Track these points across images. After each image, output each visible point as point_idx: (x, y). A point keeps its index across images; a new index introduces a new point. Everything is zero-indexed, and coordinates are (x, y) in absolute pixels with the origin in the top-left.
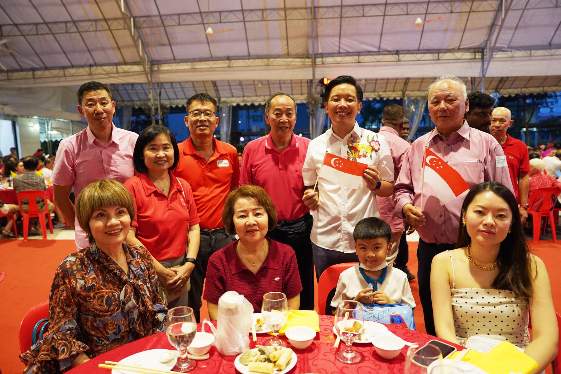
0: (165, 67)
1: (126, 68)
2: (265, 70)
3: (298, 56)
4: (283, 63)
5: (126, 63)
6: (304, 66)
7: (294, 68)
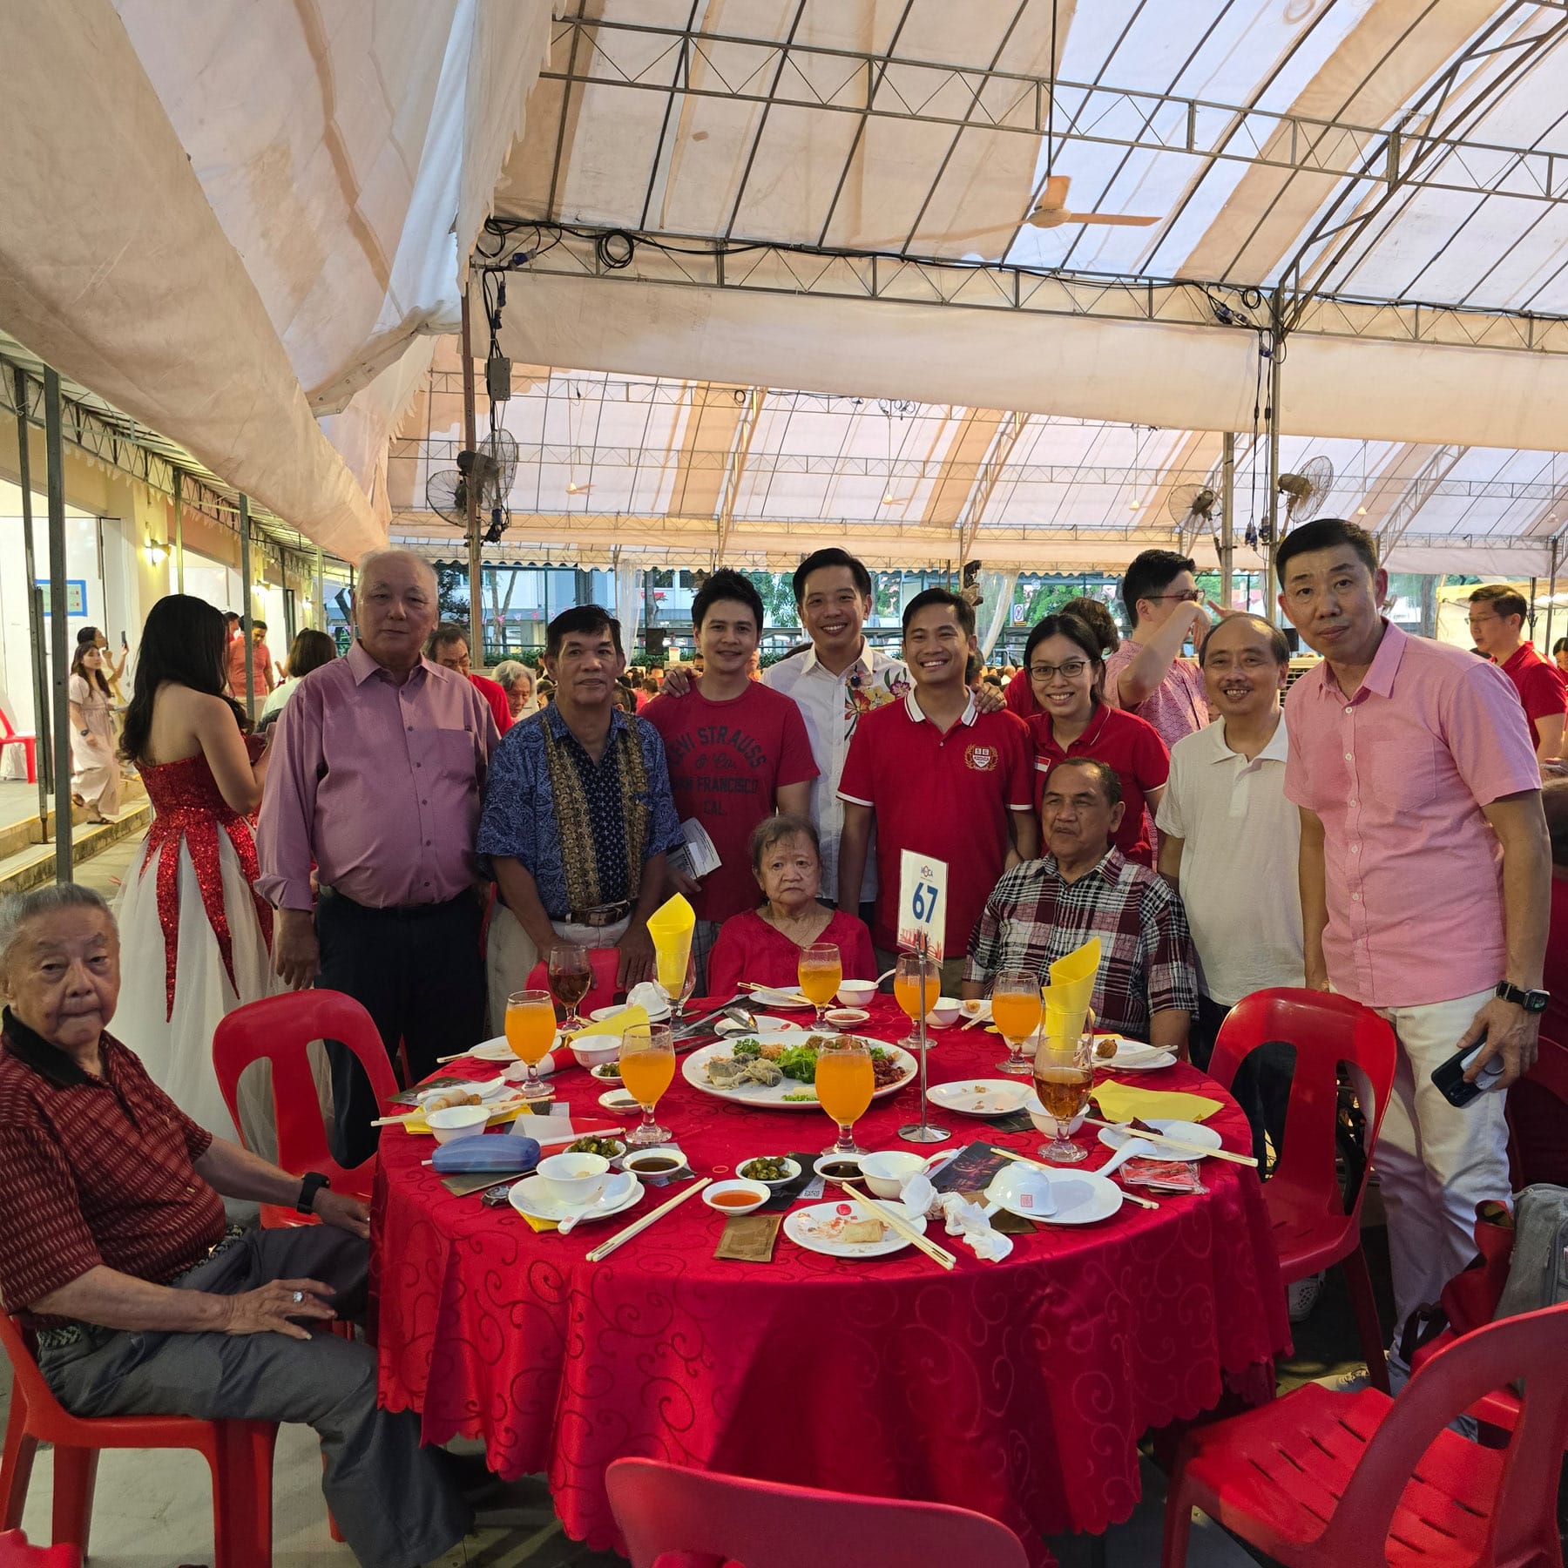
0: (742, 528)
1: (681, 522)
2: (892, 542)
3: (941, 525)
4: (920, 534)
5: (679, 515)
6: (949, 539)
7: (933, 542)
